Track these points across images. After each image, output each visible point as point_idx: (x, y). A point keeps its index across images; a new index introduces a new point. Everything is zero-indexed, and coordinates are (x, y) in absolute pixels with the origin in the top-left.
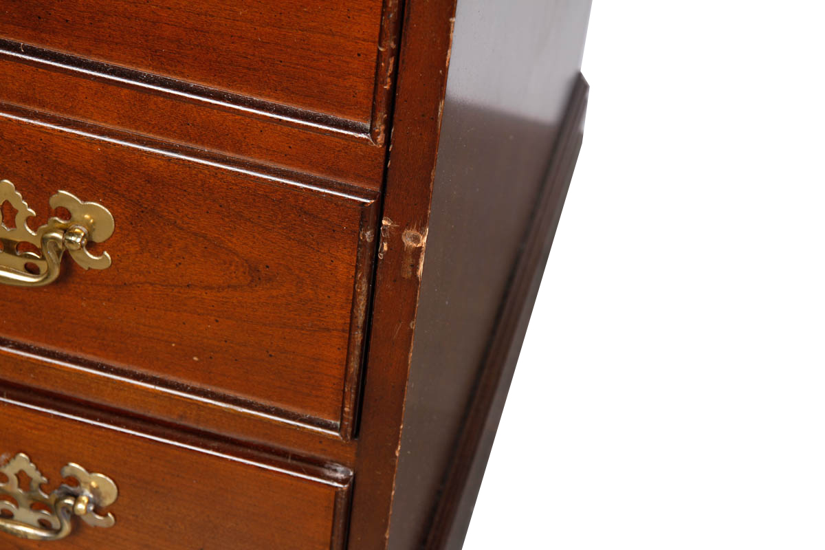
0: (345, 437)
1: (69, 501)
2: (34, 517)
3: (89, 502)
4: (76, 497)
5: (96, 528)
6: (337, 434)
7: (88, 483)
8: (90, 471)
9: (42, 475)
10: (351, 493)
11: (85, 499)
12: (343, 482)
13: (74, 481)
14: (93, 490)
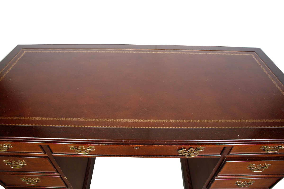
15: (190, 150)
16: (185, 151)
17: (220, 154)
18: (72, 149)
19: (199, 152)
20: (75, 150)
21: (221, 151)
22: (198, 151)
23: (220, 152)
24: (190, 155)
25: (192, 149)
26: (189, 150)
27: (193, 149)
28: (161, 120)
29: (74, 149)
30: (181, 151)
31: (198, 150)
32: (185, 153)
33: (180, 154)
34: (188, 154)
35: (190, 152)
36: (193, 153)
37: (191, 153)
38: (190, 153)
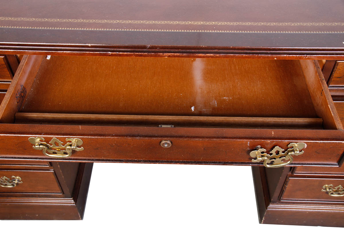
0: (50, 166)
1: (14, 181)
2: (10, 184)
3: (17, 181)
4: (15, 180)
5: (20, 184)
6: (48, 166)
7: (16, 178)
8: (16, 176)
9: (9, 178)
10: (55, 172)
11: (16, 180)
12: (53, 171)
13: (14, 178)
14: (17, 179)
15: (273, 152)
16: (263, 153)
17: (337, 164)
18: (36, 146)
19: (292, 155)
20: (43, 148)
21: (339, 157)
22: (289, 154)
23: (338, 159)
24: (273, 162)
25: (277, 148)
26: (271, 152)
27: (281, 150)
28: (210, 22)
29: (41, 146)
30: (256, 154)
31: (292, 151)
32: (262, 156)
33: (253, 161)
34: (269, 161)
35: (275, 157)
36: (280, 158)
37: (277, 158)
38: (275, 159)
